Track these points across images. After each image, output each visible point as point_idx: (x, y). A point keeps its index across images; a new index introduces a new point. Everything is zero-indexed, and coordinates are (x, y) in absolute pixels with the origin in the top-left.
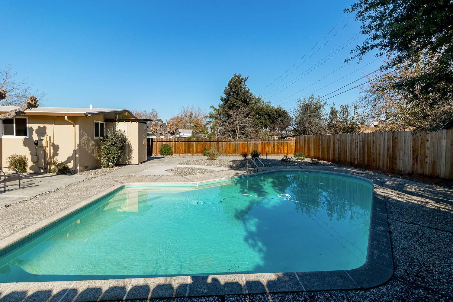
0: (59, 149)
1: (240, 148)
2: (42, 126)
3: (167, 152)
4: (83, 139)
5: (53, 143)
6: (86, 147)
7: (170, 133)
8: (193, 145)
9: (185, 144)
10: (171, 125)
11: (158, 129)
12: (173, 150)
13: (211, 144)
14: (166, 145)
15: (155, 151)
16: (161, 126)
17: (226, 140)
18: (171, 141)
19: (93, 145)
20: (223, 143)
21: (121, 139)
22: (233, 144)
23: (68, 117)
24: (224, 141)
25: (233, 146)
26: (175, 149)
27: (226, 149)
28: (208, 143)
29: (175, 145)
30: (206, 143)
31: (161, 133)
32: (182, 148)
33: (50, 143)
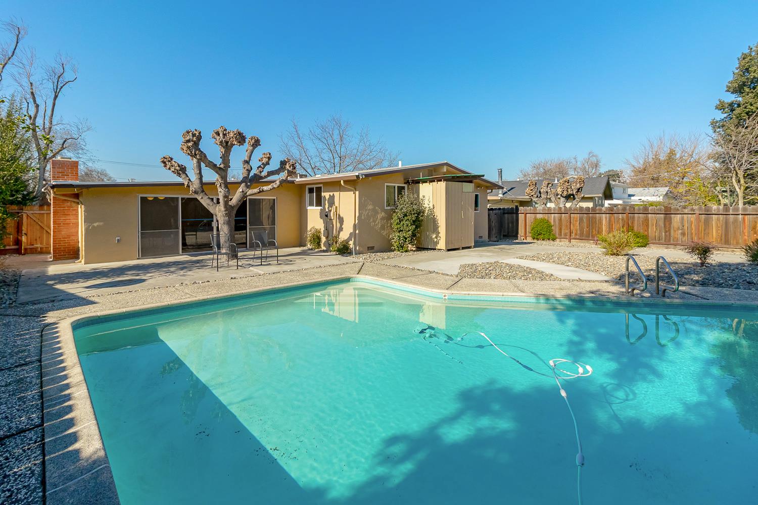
0: (344, 223)
1: (746, 231)
2: (331, 194)
3: (544, 234)
4: (366, 210)
5: (339, 215)
6: (371, 220)
7: (563, 197)
8: (600, 220)
9: (581, 220)
10: (566, 182)
11: (542, 190)
12: (556, 230)
13: (647, 220)
14: (542, 220)
15: (523, 231)
16: (549, 184)
17: (693, 210)
18: (552, 212)
19: (382, 219)
20: (682, 219)
21: (414, 209)
22: (718, 219)
23: (345, 182)
24: (686, 211)
25: (717, 226)
26: (560, 229)
27: (693, 231)
28: (639, 217)
29: (560, 220)
30: (634, 217)
31: (548, 197)
32: (576, 226)
33: (337, 214)
